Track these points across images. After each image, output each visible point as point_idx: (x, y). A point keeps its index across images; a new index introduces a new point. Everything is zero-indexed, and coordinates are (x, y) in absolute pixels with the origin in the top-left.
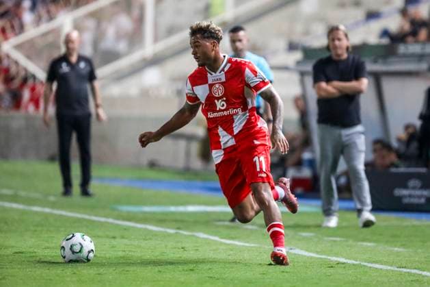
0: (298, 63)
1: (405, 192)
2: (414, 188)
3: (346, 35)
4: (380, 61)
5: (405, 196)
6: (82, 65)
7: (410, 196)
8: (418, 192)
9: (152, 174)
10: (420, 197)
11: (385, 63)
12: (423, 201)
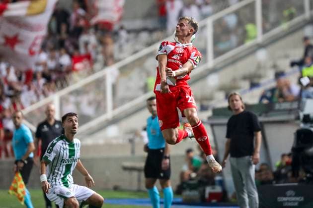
0: (209, 118)
1: (285, 199)
2: (290, 196)
3: (241, 99)
4: (264, 115)
5: (285, 202)
6: (57, 126)
7: (288, 201)
8: (293, 199)
9: (117, 195)
10: (294, 202)
11: (267, 116)
12: (296, 204)
